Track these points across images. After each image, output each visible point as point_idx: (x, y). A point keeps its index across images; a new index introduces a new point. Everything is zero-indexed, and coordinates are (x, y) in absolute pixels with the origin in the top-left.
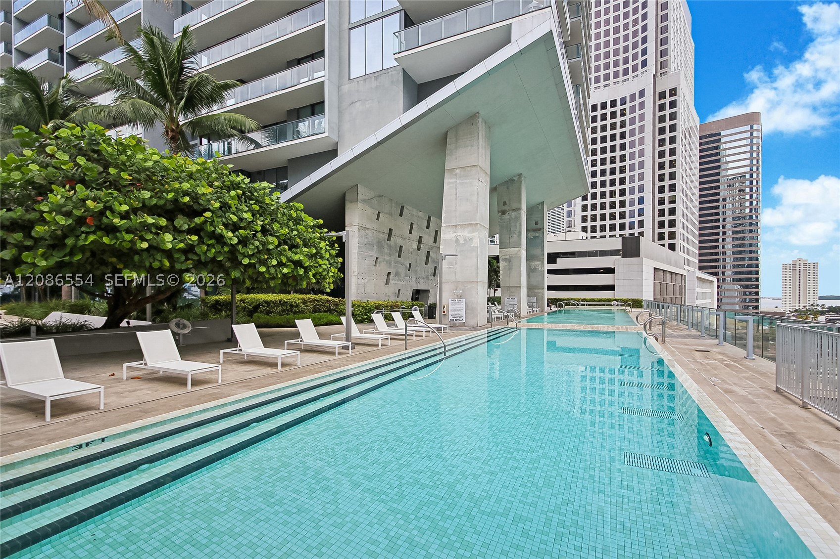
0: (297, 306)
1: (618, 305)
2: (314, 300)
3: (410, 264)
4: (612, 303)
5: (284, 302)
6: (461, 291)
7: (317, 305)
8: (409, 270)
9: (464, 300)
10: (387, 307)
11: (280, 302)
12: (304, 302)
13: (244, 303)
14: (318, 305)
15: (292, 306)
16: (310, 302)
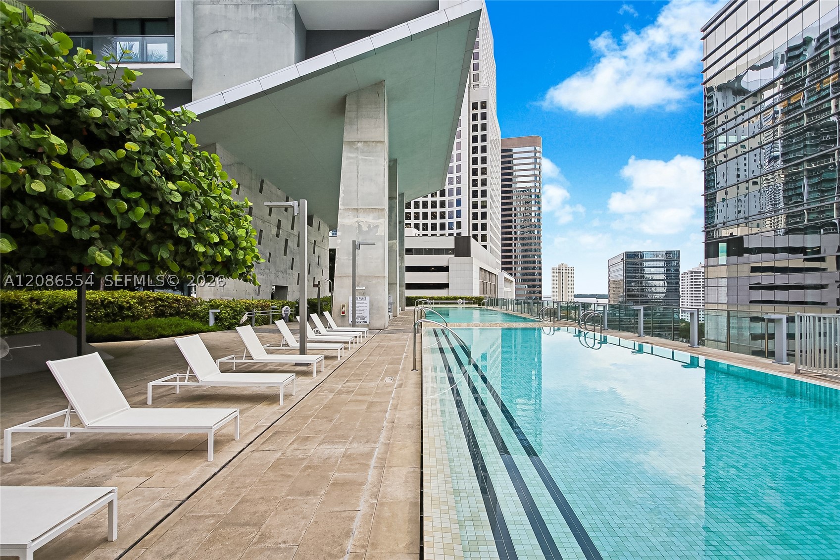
0: (130, 308)
1: (463, 303)
2: (156, 300)
3: (270, 253)
4: (458, 301)
5: (111, 302)
6: (364, 288)
7: (160, 306)
8: (269, 262)
9: (368, 298)
10: (257, 307)
11: (102, 302)
12: (141, 301)
13: (38, 303)
14: (163, 306)
15: (121, 308)
16: (151, 301)
